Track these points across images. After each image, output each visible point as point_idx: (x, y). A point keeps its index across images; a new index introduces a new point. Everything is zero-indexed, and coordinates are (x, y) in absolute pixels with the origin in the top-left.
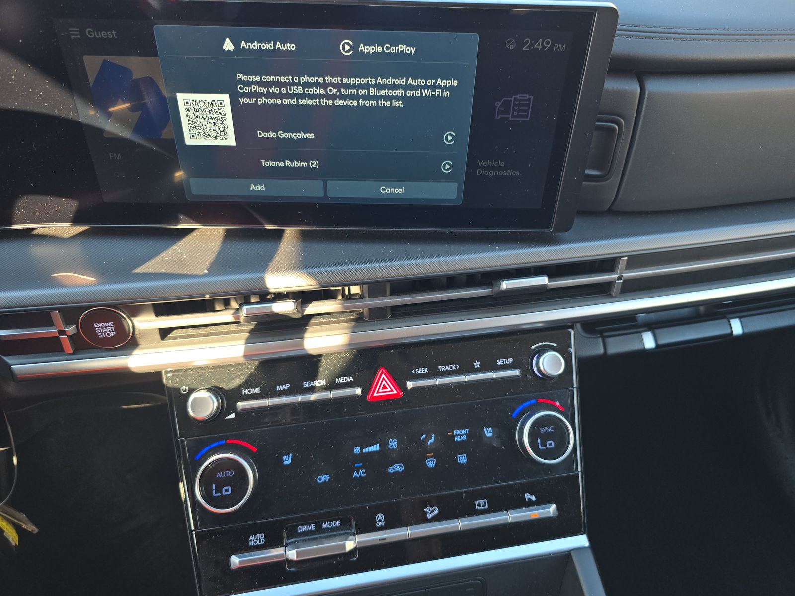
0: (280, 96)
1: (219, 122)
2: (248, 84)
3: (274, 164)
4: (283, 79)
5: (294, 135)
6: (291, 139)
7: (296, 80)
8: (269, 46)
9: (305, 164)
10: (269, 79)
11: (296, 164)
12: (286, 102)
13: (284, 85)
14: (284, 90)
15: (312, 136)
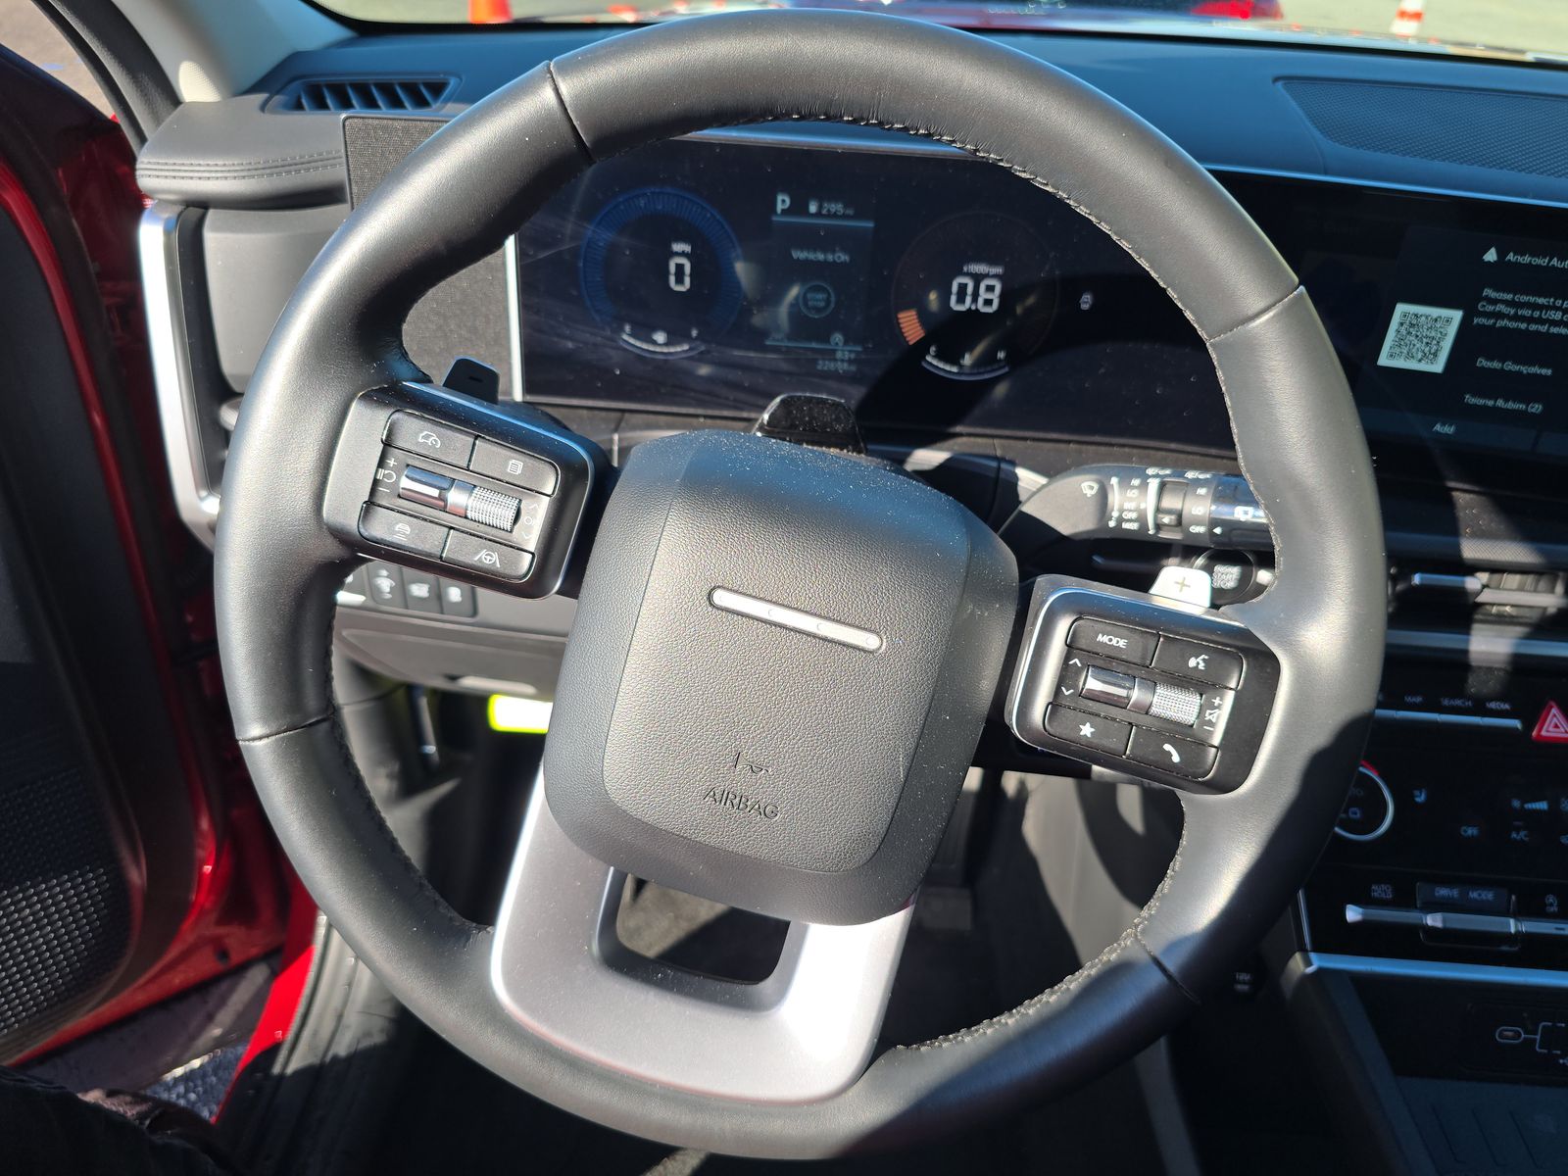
0: (1530, 320)
1: (1435, 342)
2: (1494, 302)
3: (1481, 402)
4: (1541, 301)
5: (1524, 369)
6: (1519, 373)
7: (1559, 303)
8: (1542, 262)
9: (1522, 406)
10: (1524, 298)
11: (1511, 405)
12: (1533, 327)
13: (1541, 307)
14: (1537, 314)
15: (1549, 372)
